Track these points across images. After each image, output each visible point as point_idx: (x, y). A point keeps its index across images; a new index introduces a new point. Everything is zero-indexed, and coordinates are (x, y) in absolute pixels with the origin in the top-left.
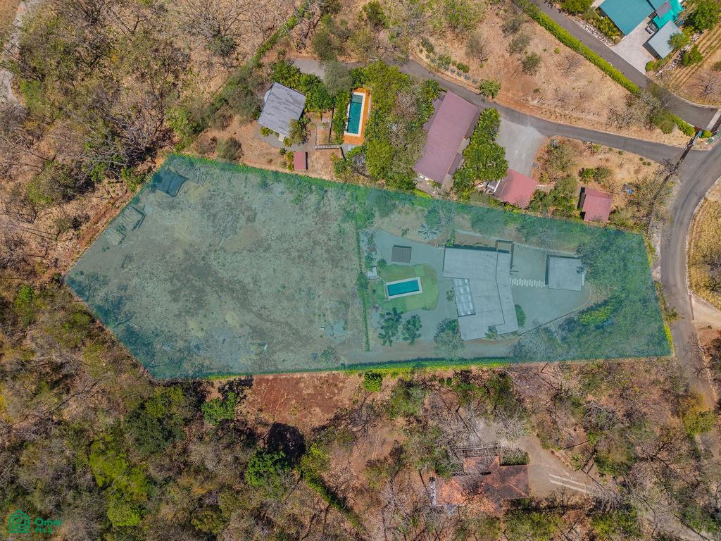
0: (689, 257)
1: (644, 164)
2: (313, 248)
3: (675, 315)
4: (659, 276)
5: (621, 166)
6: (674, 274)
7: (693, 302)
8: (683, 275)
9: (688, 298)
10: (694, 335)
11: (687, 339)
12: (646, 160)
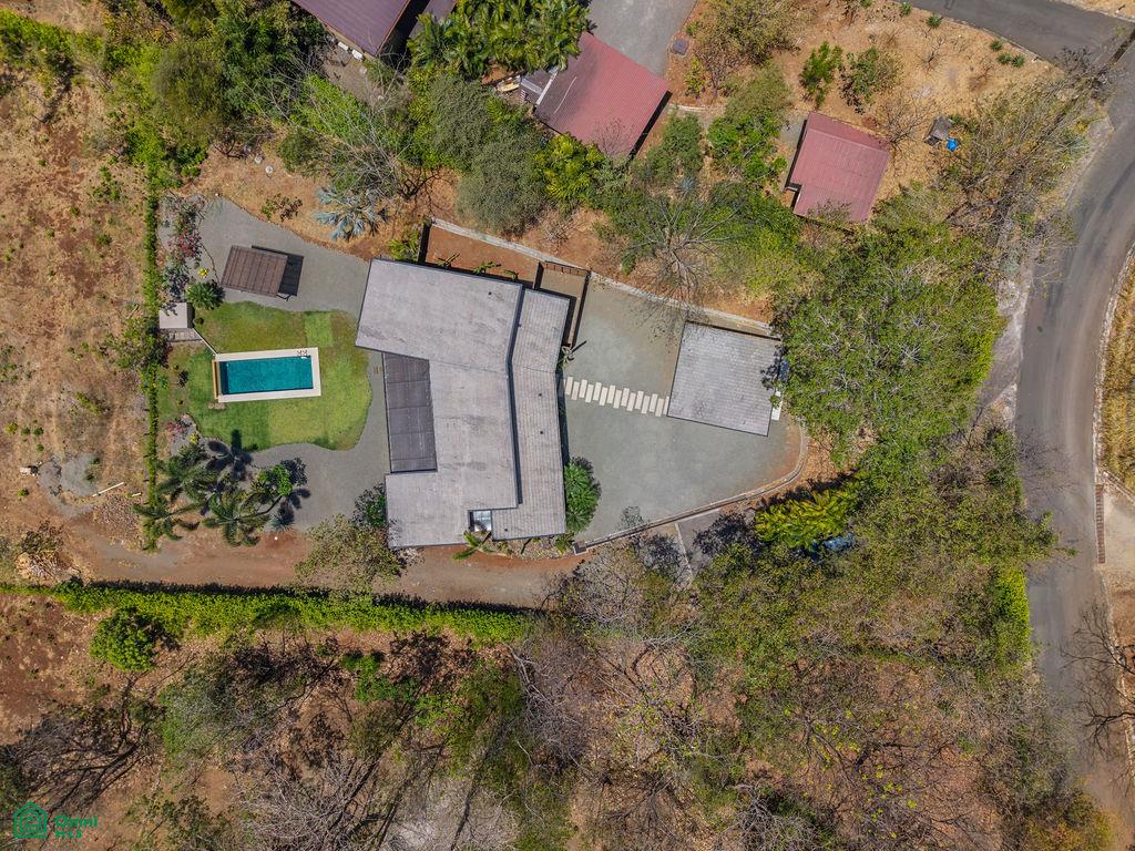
0: (1110, 364)
1: (1003, 60)
2: (29, 232)
3: (1045, 539)
4: (1008, 413)
5: (931, 61)
6: (1056, 413)
7: (1108, 509)
8: (1083, 421)
9: (1091, 492)
10: (1098, 612)
11: (1073, 620)
12: (1009, 49)
